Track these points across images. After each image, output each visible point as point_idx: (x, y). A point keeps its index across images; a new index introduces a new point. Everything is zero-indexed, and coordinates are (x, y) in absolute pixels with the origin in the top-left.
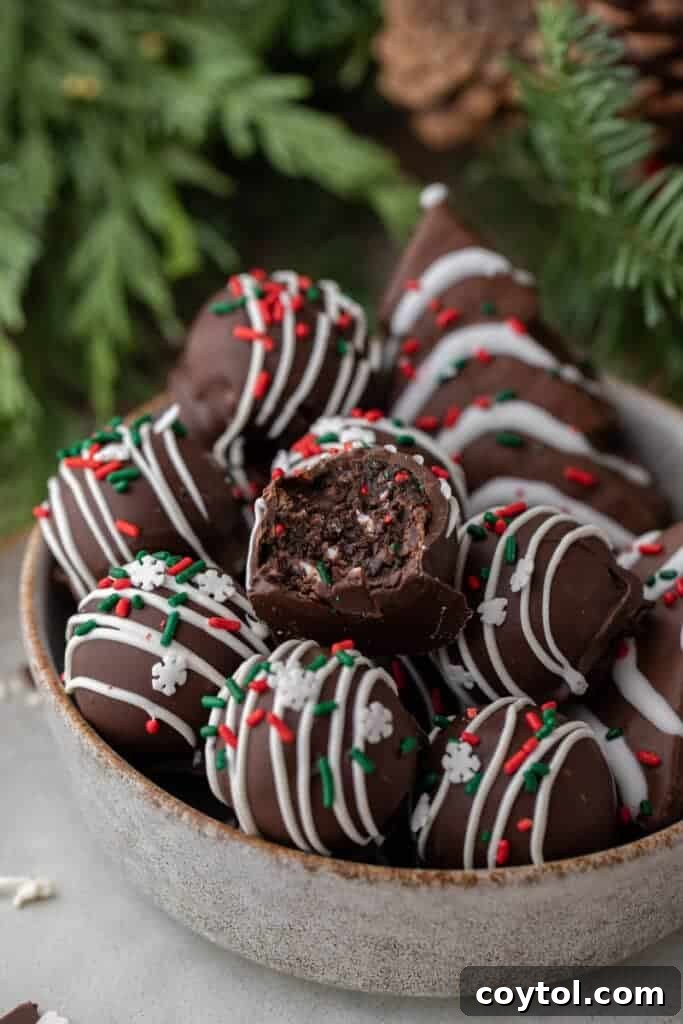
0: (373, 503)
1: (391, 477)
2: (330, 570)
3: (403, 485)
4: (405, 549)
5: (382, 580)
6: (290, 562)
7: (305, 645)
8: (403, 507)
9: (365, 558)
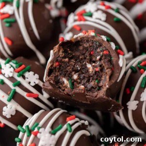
0: (94, 59)
1: (103, 51)
2: (73, 84)
3: (106, 56)
4: (101, 84)
5: (91, 94)
6: (59, 77)
7: (62, 111)
8: (103, 66)
9: (86, 82)
